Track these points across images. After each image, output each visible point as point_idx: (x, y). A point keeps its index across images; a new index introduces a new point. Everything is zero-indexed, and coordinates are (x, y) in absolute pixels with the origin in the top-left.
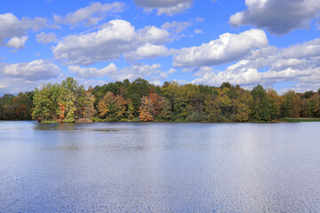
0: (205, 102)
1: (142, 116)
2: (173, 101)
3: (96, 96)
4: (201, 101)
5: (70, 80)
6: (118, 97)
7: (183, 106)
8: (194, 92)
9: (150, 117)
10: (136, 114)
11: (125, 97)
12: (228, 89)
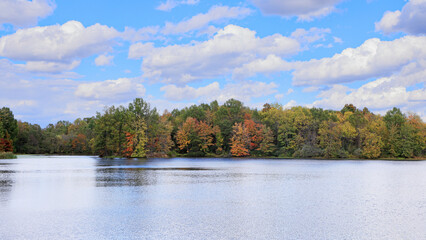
0: (320, 132)
1: (234, 150)
2: (276, 130)
3: (174, 123)
4: (315, 130)
5: (139, 102)
6: (203, 124)
7: (290, 136)
8: (305, 117)
9: (245, 151)
10: (227, 147)
11: (212, 124)
12: (351, 113)
